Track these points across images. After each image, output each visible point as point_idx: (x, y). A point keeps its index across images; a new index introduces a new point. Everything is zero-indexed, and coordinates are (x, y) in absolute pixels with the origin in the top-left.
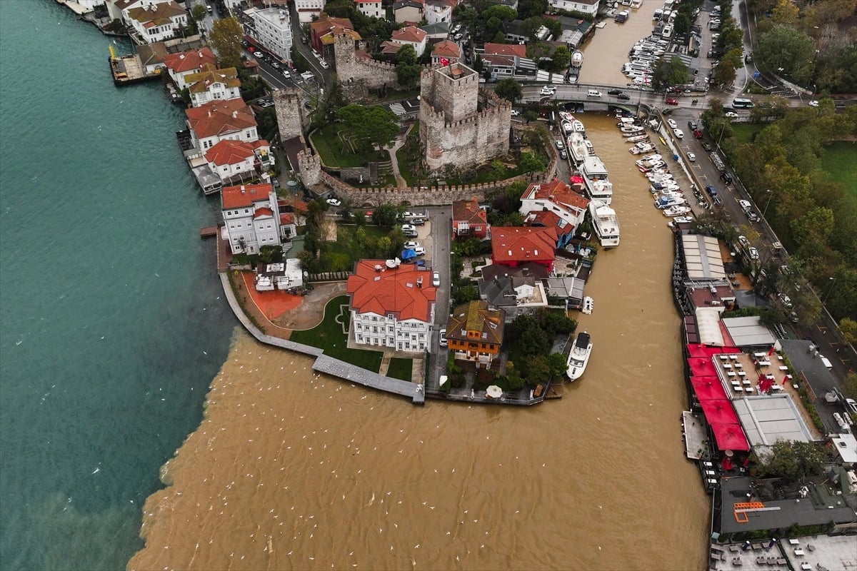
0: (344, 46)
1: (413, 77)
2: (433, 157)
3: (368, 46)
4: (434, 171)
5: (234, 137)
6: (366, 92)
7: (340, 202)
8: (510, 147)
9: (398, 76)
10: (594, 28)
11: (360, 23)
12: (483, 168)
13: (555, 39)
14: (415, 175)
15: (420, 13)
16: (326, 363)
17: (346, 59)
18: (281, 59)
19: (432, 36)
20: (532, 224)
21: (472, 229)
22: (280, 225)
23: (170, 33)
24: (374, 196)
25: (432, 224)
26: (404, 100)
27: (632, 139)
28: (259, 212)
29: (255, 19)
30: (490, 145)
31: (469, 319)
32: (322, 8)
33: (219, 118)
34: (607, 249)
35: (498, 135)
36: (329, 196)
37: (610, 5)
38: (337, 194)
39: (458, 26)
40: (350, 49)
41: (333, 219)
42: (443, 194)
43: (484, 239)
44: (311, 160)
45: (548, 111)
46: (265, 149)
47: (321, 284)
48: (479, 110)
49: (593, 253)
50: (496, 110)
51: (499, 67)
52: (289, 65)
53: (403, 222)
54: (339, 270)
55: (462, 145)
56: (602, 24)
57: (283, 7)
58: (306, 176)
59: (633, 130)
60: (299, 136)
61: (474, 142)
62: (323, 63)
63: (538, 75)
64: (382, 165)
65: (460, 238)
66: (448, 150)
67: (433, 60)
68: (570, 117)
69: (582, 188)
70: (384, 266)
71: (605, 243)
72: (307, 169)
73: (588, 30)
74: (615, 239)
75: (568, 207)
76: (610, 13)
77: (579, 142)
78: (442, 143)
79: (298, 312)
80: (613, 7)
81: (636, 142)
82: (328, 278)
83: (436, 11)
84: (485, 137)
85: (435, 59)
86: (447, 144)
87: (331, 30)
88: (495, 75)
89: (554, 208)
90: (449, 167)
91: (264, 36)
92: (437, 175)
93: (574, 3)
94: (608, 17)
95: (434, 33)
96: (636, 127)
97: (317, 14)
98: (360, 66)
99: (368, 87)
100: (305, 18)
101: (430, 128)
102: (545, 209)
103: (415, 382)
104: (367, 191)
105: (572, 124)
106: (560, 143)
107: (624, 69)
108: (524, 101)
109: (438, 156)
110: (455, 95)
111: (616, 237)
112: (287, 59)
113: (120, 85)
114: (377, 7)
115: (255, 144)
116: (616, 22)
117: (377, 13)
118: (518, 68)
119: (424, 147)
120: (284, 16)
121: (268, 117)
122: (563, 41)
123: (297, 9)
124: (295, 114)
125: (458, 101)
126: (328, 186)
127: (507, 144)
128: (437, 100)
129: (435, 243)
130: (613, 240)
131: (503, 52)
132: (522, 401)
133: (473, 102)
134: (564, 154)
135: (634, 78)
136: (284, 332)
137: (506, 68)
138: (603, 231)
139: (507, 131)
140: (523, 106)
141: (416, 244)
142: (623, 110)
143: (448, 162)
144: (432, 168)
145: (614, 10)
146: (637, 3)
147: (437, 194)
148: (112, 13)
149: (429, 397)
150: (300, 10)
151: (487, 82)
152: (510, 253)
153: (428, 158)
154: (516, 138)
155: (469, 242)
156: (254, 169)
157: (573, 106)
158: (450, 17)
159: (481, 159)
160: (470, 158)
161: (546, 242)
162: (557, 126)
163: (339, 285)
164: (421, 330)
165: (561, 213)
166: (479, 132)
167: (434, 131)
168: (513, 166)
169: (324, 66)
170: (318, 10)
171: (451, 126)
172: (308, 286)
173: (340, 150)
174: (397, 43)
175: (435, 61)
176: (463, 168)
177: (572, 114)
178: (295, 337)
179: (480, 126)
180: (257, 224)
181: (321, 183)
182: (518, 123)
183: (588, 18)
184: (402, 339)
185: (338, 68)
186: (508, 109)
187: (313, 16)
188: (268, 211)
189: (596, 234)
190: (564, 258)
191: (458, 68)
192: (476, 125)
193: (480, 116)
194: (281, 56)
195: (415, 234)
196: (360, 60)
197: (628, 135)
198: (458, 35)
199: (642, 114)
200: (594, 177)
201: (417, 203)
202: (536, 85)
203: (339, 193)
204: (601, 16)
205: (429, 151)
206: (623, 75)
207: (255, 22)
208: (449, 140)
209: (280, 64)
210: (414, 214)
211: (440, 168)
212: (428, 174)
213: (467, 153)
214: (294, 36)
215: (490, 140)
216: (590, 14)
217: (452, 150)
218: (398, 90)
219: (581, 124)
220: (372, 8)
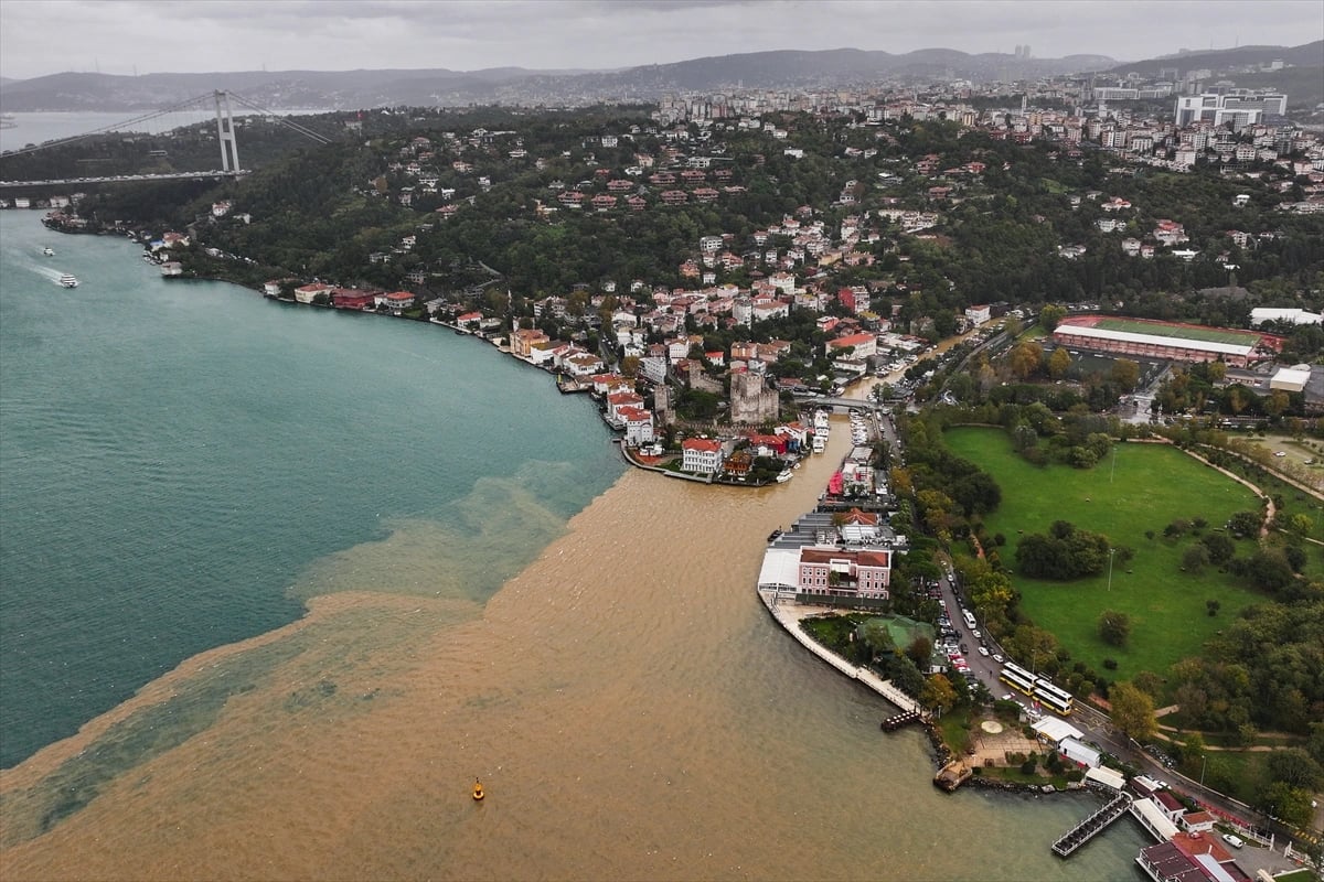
3: (709, 374)
5: (631, 406)
6: (705, 395)
8: (779, 417)
10: (859, 379)
11: (707, 365)
13: (829, 381)
16: (671, 473)
17: (695, 377)
18: (658, 382)
21: (747, 440)
22: (653, 433)
23: (593, 371)
30: (767, 414)
32: (685, 356)
33: (625, 398)
34: (817, 453)
35: (771, 409)
36: (679, 427)
37: (877, 369)
39: (771, 375)
40: (699, 374)
45: (808, 407)
47: (670, 453)
48: (761, 394)
50: (770, 395)
52: (663, 385)
55: (750, 411)
56: (866, 378)
57: (662, 357)
60: (666, 408)
61: (757, 410)
62: (683, 383)
63: (808, 393)
64: (709, 420)
66: (743, 413)
68: (819, 411)
70: (700, 437)
71: (816, 451)
72: (669, 417)
73: (855, 379)
74: (822, 449)
76: (875, 373)
77: (819, 418)
78: (740, 408)
82: (674, 453)
83: (756, 364)
84: (764, 409)
86: (742, 409)
87: (689, 367)
90: (744, 422)
91: (649, 371)
92: (735, 423)
93: (849, 365)
94: (873, 375)
97: (682, 360)
98: (703, 382)
99: (707, 393)
101: (735, 400)
102: (785, 432)
103: (708, 479)
105: (820, 414)
106: (809, 417)
108: (793, 401)
109: (737, 415)
110: (749, 387)
112: (662, 382)
113: (564, 393)
115: (642, 410)
116: (878, 377)
117: (719, 363)
118: (796, 388)
119: (731, 414)
120: (662, 361)
121: (650, 400)
122: (835, 382)
123: (671, 358)
124: (665, 400)
125: (751, 389)
126: (678, 424)
127: (778, 413)
128: (740, 389)
130: (820, 449)
132: (754, 485)
133: (758, 390)
134: (809, 420)
136: (652, 465)
137: (789, 388)
139: (776, 407)
143: (743, 419)
144: (734, 421)
145: (879, 372)
146: (897, 369)
148: (557, 362)
149: (713, 482)
150: (673, 358)
152: (761, 441)
153: (733, 418)
158: (764, 367)
159: (762, 420)
160: (755, 419)
164: (715, 458)
165: (791, 433)
166: (761, 406)
167: (737, 402)
170: (683, 357)
171: (745, 400)
172: (664, 453)
174: (727, 374)
176: (751, 424)
177: (821, 410)
178: (657, 467)
179: (762, 402)
180: (643, 429)
183: (857, 374)
184: (705, 465)
185: (691, 383)
186: (776, 394)
187: (680, 360)
188: (649, 423)
192: (759, 401)
193: (761, 398)
194: (658, 380)
196: (704, 379)
202: (805, 397)
205: (734, 415)
207: (646, 364)
208: (743, 407)
211: (739, 422)
212: (732, 423)
213: (753, 416)
214: (667, 371)
215: (767, 411)
217: (745, 413)
220: (717, 360)
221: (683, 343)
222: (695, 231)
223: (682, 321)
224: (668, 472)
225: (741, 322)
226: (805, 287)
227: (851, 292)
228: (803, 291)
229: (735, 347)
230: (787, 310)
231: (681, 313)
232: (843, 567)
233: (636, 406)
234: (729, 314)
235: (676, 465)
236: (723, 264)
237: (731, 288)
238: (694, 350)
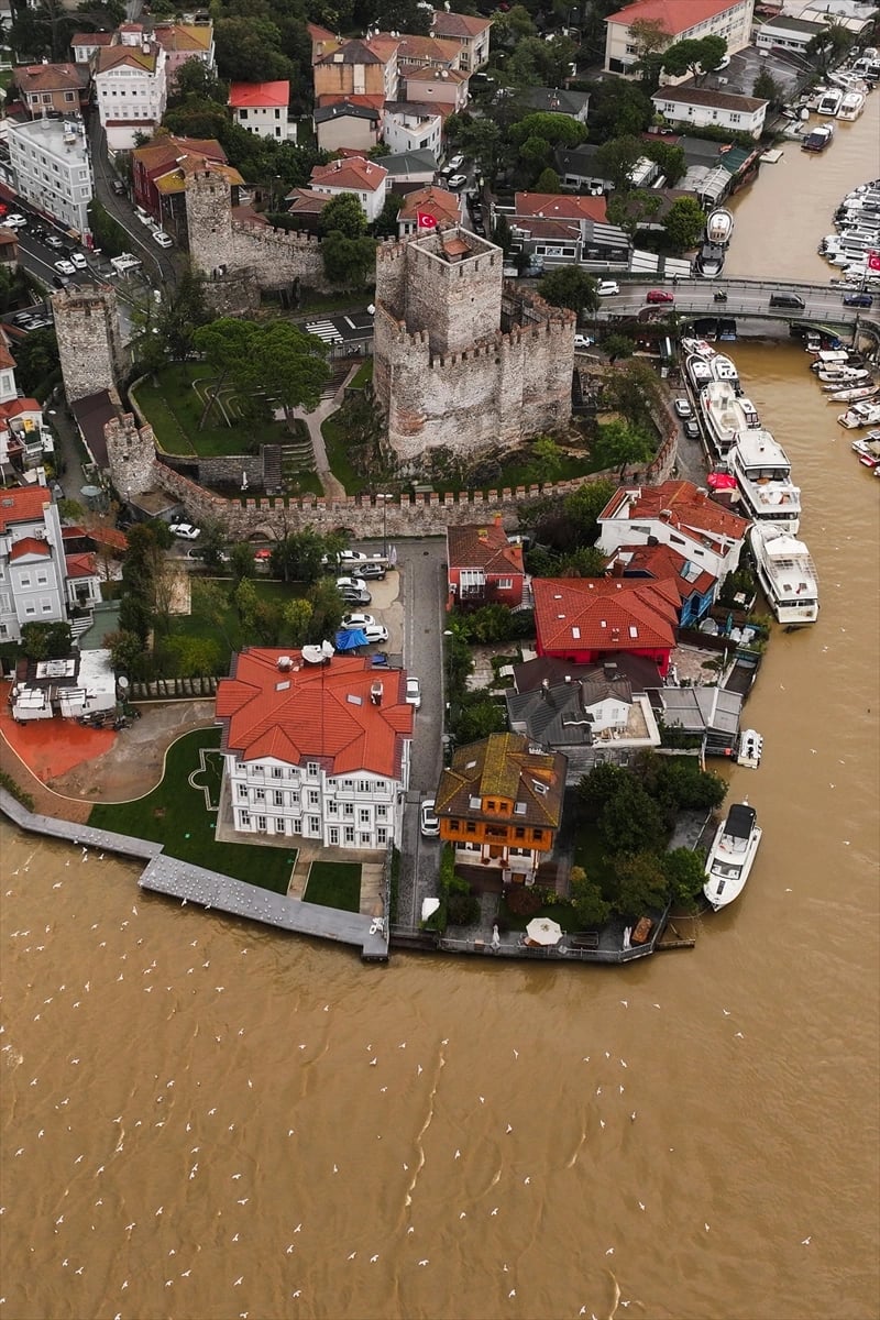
0: (207, 197)
1: (359, 263)
2: (404, 432)
3: (258, 199)
4: (405, 463)
6: (254, 297)
7: (197, 531)
8: (574, 412)
9: (326, 262)
10: (756, 164)
11: (241, 150)
12: (513, 457)
13: (669, 184)
14: (365, 472)
15: (371, 129)
16: (166, 872)
17: (212, 223)
18: (67, 228)
19: (400, 178)
20: (621, 572)
21: (491, 586)
22: (66, 578)
24: (273, 515)
25: (401, 577)
26: (340, 313)
27: (844, 395)
28: (20, 548)
29: (11, 143)
30: (530, 407)
31: (487, 772)
32: (158, 118)
34: (792, 628)
35: (546, 385)
36: (173, 518)
37: (790, 114)
38: (192, 512)
39: (456, 159)
40: (220, 203)
41: (183, 567)
42: (427, 511)
43: (519, 608)
44: (135, 438)
45: (655, 336)
46: (32, 418)
47: (156, 706)
48: (505, 328)
49: (761, 636)
50: (542, 330)
51: (548, 243)
52: (84, 242)
53: (337, 570)
54: (197, 674)
55: (467, 404)
56: (773, 155)
57: (72, 118)
58: (124, 473)
59: (846, 377)
60: (107, 391)
61: (493, 401)
62: (160, 236)
63: (634, 261)
64: (291, 451)
65: (464, 607)
66: (436, 417)
67: (402, 228)
68: (706, 350)
69: (733, 500)
70: (298, 659)
71: (787, 616)
72: (126, 458)
73: (744, 166)
74: (809, 608)
75: (702, 536)
76: (790, 131)
77: (725, 401)
78: (423, 401)
79: (107, 765)
80: (798, 118)
81: (852, 402)
82: (172, 692)
83: (407, 126)
84: (519, 389)
85: (407, 226)
86: (434, 403)
87: (177, 165)
88: (538, 261)
89: (673, 539)
90: (440, 454)
91: (30, 180)
92: (412, 472)
93: (712, 109)
94: (787, 139)
95: (403, 171)
96: (853, 371)
97: (147, 131)
98: (241, 241)
99: (259, 287)
100: (120, 139)
101: (398, 367)
102: (653, 542)
103: (365, 912)
104: (258, 506)
105: (710, 364)
106: (684, 403)
107: (824, 247)
108: (602, 315)
109: (415, 430)
110: (452, 298)
111: (810, 602)
112: (80, 228)
114: (277, 116)
115: (10, 407)
116: (806, 149)
117: (278, 129)
118: (589, 244)
119: (383, 411)
120: (73, 137)
121: (40, 349)
122: (689, 188)
123: (103, 121)
124: (100, 340)
125: (459, 311)
126: (170, 497)
127: (567, 406)
128: (412, 308)
129: (408, 618)
130: (805, 609)
131: (557, 213)
132: (607, 953)
133: (491, 313)
134: (693, 427)
135: (847, 267)
136: (75, 806)
137: (563, 244)
138: (782, 590)
139: (566, 377)
140: (601, 325)
141: (367, 618)
142: (822, 334)
143: (437, 443)
144: (401, 457)
145: (800, 124)
146: (852, 110)
147: (413, 511)
149: (397, 945)
150: (110, 123)
151: (521, 276)
152: (576, 633)
153: (392, 434)
154: (586, 394)
155: (484, 613)
156: (7, 460)
157: (714, 327)
158: (438, 138)
159: (510, 436)
160: (485, 434)
161: (655, 610)
162: (676, 368)
163: (197, 706)
164: (382, 797)
165: (688, 548)
166: (506, 379)
167: (405, 374)
168: (580, 454)
169: (162, 243)
170: (150, 123)
171: (442, 364)
172: (128, 710)
173: (197, 418)
174: (323, 191)
175: (407, 232)
176: (470, 458)
177: (710, 344)
178: (100, 818)
179: (507, 363)
180: (17, 574)
181: (157, 489)
182: (591, 360)
183: (742, 141)
184: (338, 819)
185: (194, 244)
186: (568, 327)
187: (138, 135)
188: (42, 545)
189: (766, 597)
190: (696, 649)
191: (458, 240)
192: (498, 361)
193: (506, 342)
194: (66, 221)
195: (364, 598)
196: (243, 226)
197: (834, 387)
198: (456, 177)
199: (863, 343)
200: (759, 475)
201: (368, 531)
202: (630, 281)
203: (197, 510)
204: (770, 138)
205: (394, 420)
206: (822, 262)
207: (11, 151)
208: (438, 394)
209: (64, 238)
210: (363, 556)
211: (419, 456)
212: (392, 471)
213: (478, 424)
214: (96, 178)
215: (529, 396)
216: (748, 133)
217: (445, 416)
218: (324, 292)
219: (730, 364)
220: (268, 120)
221: (145, 62)
229: (327, 61)
235: (191, 804)
238: (186, 87)
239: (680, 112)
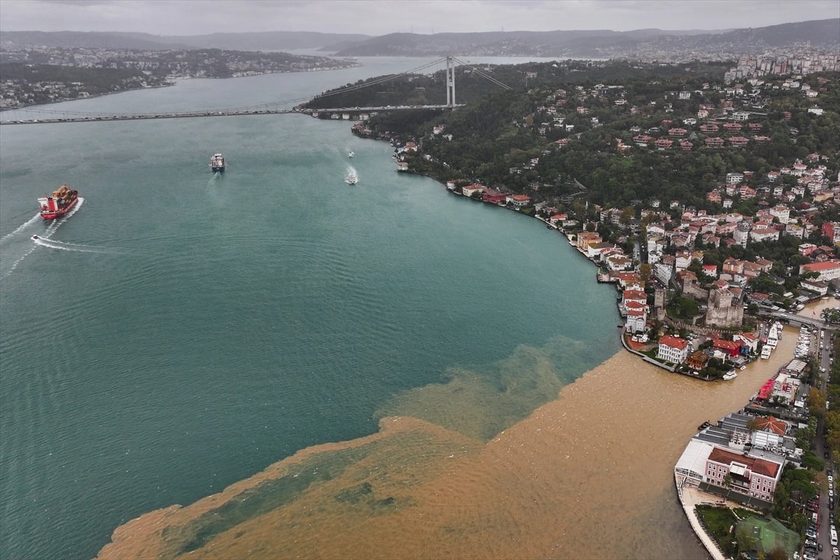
0: (688, 280)
5: (637, 301)
6: (693, 299)
7: (669, 327)
8: (743, 324)
10: (820, 299)
11: (701, 276)
12: (728, 328)
13: (793, 298)
14: (700, 325)
15: (732, 277)
17: (688, 284)
19: (732, 286)
21: (712, 341)
22: (645, 326)
23: (623, 268)
24: (681, 326)
25: (698, 338)
27: (801, 335)
28: (639, 318)
30: (733, 321)
32: (687, 268)
33: (635, 294)
34: (762, 358)
35: (737, 318)
36: (665, 324)
37: (837, 291)
40: (692, 282)
41: (664, 331)
42: (707, 331)
44: (663, 313)
45: (769, 319)
46: (647, 307)
47: (652, 343)
49: (756, 358)
50: (737, 308)
51: (755, 300)
52: (666, 286)
53: (689, 335)
55: (720, 318)
56: (826, 298)
57: (671, 265)
58: (659, 317)
59: (804, 333)
60: (661, 306)
61: (726, 318)
63: (773, 307)
64: (689, 320)
66: (714, 318)
68: (777, 323)
70: (674, 336)
72: (661, 315)
73: (815, 298)
76: (834, 294)
77: (774, 329)
78: (712, 315)
79: (643, 347)
82: (656, 343)
83: (740, 278)
84: (731, 317)
86: (714, 316)
87: (686, 275)
89: (744, 339)
90: (714, 325)
91: (660, 275)
92: (708, 326)
93: (814, 287)
94: (832, 295)
95: (734, 285)
96: (807, 332)
98: (693, 289)
99: (694, 297)
100: (678, 270)
102: (740, 339)
103: (672, 368)
108: (759, 314)
109: (710, 319)
110: (722, 300)
111: (767, 356)
112: (667, 284)
113: (599, 282)
114: (713, 272)
115: (645, 305)
116: (836, 298)
117: (711, 274)
118: (763, 302)
119: (706, 318)
120: (670, 268)
121: (652, 299)
122: (797, 299)
123: (676, 267)
124: (662, 298)
125: (723, 302)
126: (666, 322)
127: (741, 323)
128: (715, 301)
130: (765, 356)
131: (760, 296)
132: (705, 379)
133: (729, 304)
136: (638, 350)
137: (758, 302)
138: (763, 354)
139: (741, 318)
142: (805, 326)
143: (714, 323)
144: (707, 324)
147: (705, 330)
148: (602, 258)
149: (675, 372)
152: (719, 345)
153: (707, 321)
157: (783, 321)
158: (746, 281)
159: (728, 325)
160: (723, 324)
161: (734, 345)
162: (769, 324)
164: (682, 352)
165: (746, 341)
166: (729, 315)
167: (710, 310)
169: (679, 287)
170: (685, 268)
171: (717, 310)
172: (648, 342)
173: (674, 312)
176: (719, 327)
177: (779, 322)
178: (641, 352)
179: (730, 312)
180: (638, 322)
181: (664, 320)
183: (818, 294)
184: (673, 357)
185: (684, 288)
186: (742, 308)
187: (682, 270)
188: (642, 319)
189: (760, 353)
191: (725, 291)
192: (728, 312)
193: (731, 309)
194: (664, 282)
196: (694, 286)
199: (812, 328)
200: (771, 339)
201: (696, 332)
202: (769, 310)
203: (669, 324)
204: (827, 295)
207: (659, 270)
208: (715, 314)
209: (663, 285)
210: (694, 335)
211: (711, 324)
212: (704, 325)
213: (722, 322)
214: (672, 276)
215: (733, 319)
216: (820, 292)
217: (716, 319)
219: (782, 326)
220: (711, 272)
221: (687, 257)
222: (724, 169)
223: (694, 238)
224: (646, 358)
225: (739, 243)
226: (797, 218)
227: (832, 226)
228: (795, 221)
229: (726, 263)
230: (777, 236)
231: (693, 232)
232: (740, 470)
233: (640, 302)
234: (731, 235)
235: (653, 353)
236: (740, 194)
237: (736, 216)
238: (694, 262)
239: (806, 286)
